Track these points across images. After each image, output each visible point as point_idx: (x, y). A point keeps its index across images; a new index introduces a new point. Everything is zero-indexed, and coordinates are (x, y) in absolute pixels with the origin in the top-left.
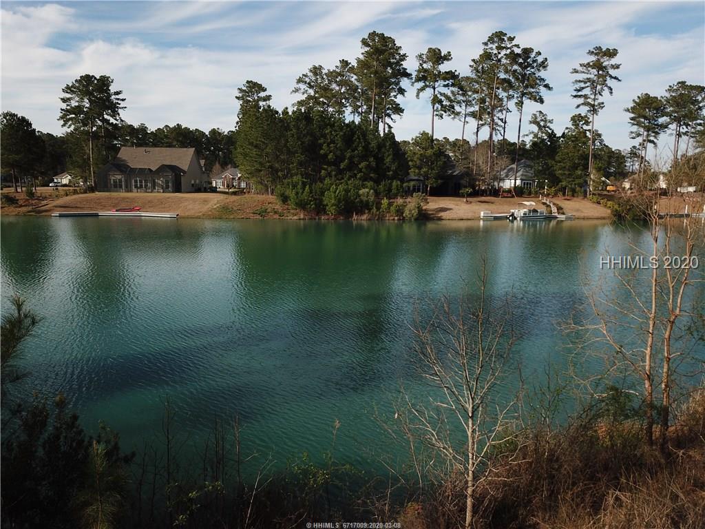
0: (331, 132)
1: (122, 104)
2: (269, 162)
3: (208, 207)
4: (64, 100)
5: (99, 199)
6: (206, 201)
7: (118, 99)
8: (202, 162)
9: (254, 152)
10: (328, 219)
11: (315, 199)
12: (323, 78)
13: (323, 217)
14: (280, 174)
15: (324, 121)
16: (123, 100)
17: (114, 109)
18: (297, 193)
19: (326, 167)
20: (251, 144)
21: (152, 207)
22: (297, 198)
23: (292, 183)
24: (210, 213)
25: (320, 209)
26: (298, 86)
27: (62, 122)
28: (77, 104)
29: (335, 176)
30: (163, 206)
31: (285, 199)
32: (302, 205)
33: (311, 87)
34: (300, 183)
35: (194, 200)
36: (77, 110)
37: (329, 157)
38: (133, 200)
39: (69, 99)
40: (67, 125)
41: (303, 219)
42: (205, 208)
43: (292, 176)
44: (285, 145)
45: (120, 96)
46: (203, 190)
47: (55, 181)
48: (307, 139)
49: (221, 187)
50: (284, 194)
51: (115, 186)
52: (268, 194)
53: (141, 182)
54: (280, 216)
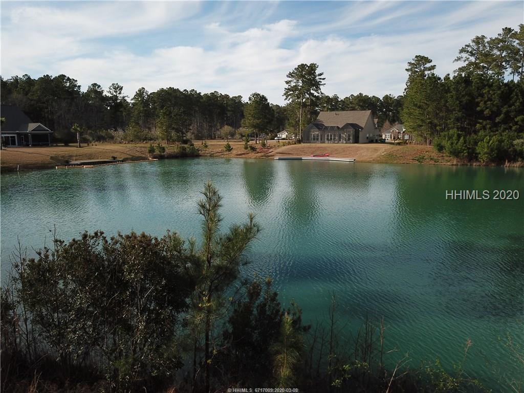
0: (489, 91)
1: (323, 82)
2: (429, 119)
3: (377, 154)
4: (287, 82)
5: (303, 148)
6: (376, 150)
7: (321, 79)
8: (376, 120)
9: (417, 111)
10: (480, 165)
11: (469, 148)
12: (485, 46)
13: (475, 164)
14: (438, 128)
15: (482, 83)
16: (324, 79)
17: (317, 85)
18: (452, 144)
19: (481, 121)
20: (415, 105)
21: (337, 154)
22: (452, 147)
23: (448, 135)
24: (379, 159)
25: (473, 156)
26: (460, 55)
27: (285, 97)
28: (294, 84)
29: (490, 128)
30: (345, 153)
31: (441, 148)
32: (456, 153)
33: (472, 54)
34: (456, 135)
35: (368, 149)
36: (295, 88)
37: (485, 113)
38: (325, 148)
39: (290, 81)
40: (288, 99)
41: (456, 165)
42: (375, 155)
43: (448, 129)
44: (445, 105)
45: (322, 77)
46: (374, 141)
47: (278, 136)
48: (465, 100)
49: (389, 139)
50: (440, 144)
51: (314, 139)
52: (426, 144)
53: (331, 136)
54: (435, 162)
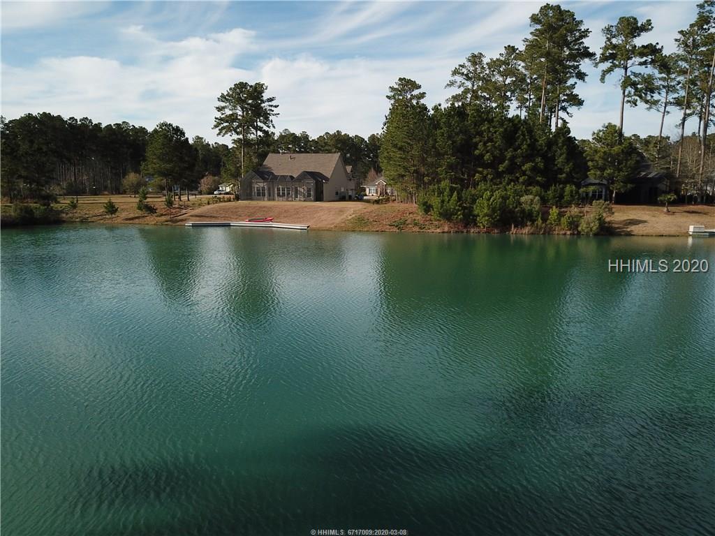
0: (489, 128)
1: (276, 111)
2: (414, 166)
3: (342, 217)
4: (219, 109)
5: (236, 208)
6: (341, 211)
7: (271, 106)
9: (398, 154)
10: (479, 232)
11: (465, 208)
12: (483, 68)
13: (472, 230)
14: (426, 179)
15: (480, 116)
16: (276, 107)
17: (266, 116)
18: (443, 201)
19: (481, 169)
20: (395, 146)
21: (285, 217)
22: (442, 207)
23: (439, 188)
24: (343, 225)
25: (469, 220)
26: (453, 79)
27: (217, 131)
28: (231, 113)
29: (491, 180)
30: (298, 216)
31: (427, 208)
32: (447, 216)
33: (468, 78)
34: (448, 190)
35: (329, 210)
36: (232, 118)
37: (485, 158)
38: (270, 208)
39: (223, 108)
40: (222, 134)
41: (447, 232)
42: (339, 220)
43: (439, 181)
44: (434, 147)
45: (273, 103)
48: (459, 139)
50: (427, 202)
51: (259, 194)
52: (412, 202)
53: (283, 190)
54: (420, 228)
